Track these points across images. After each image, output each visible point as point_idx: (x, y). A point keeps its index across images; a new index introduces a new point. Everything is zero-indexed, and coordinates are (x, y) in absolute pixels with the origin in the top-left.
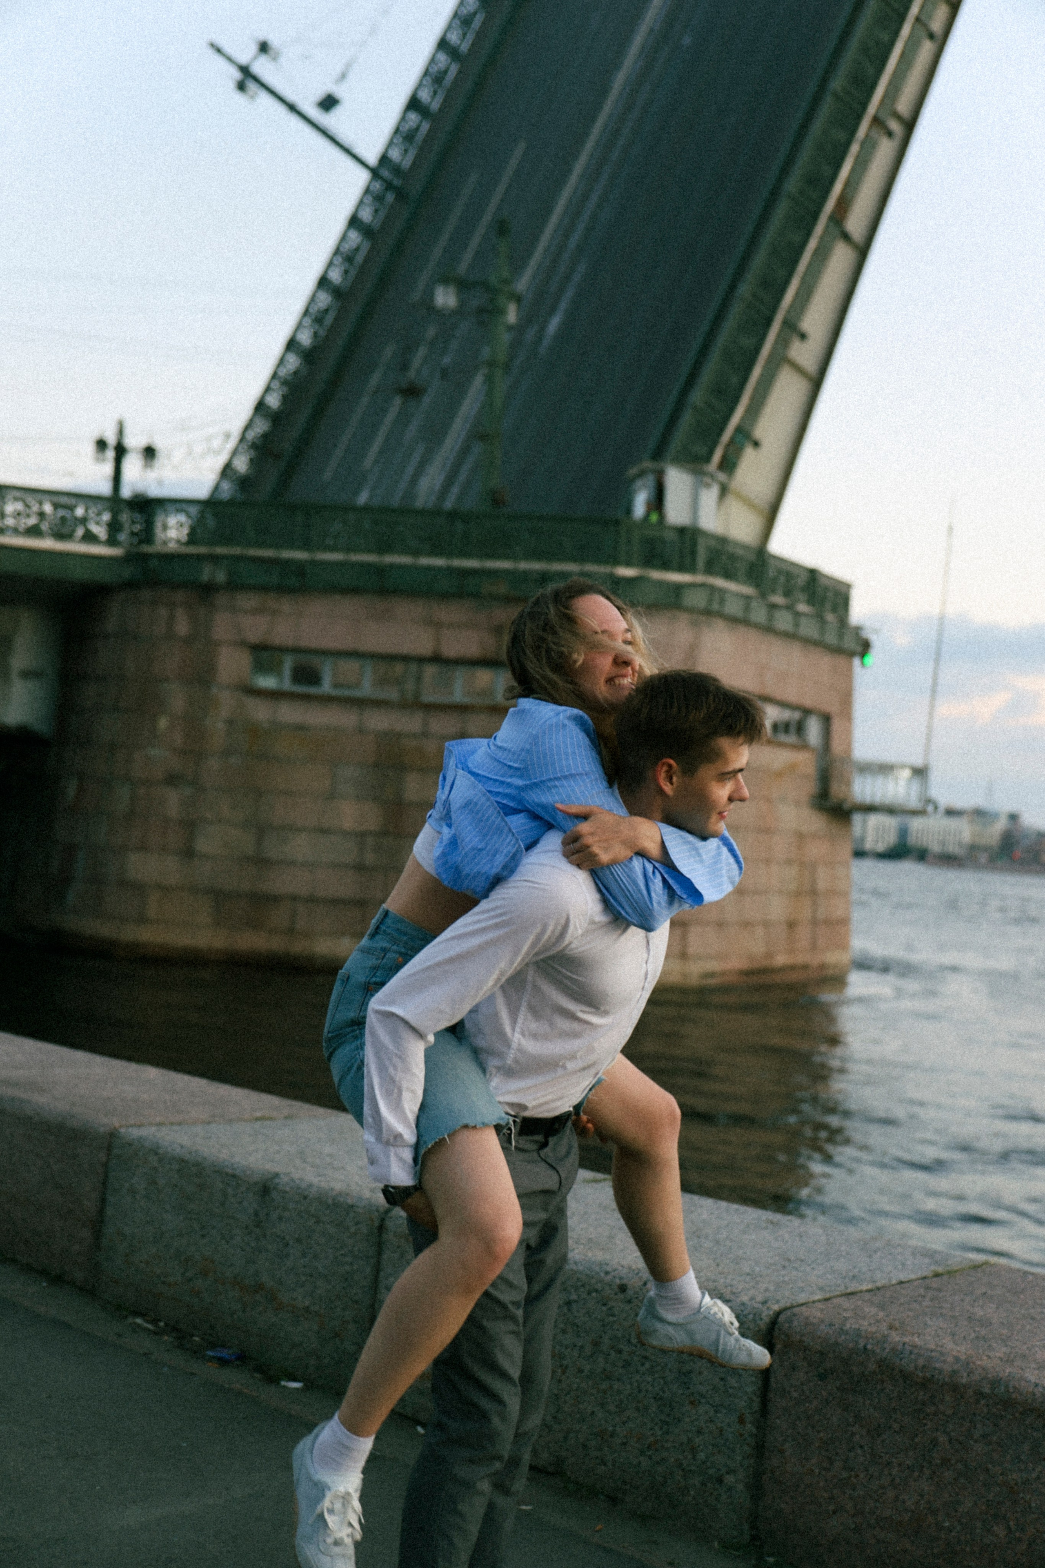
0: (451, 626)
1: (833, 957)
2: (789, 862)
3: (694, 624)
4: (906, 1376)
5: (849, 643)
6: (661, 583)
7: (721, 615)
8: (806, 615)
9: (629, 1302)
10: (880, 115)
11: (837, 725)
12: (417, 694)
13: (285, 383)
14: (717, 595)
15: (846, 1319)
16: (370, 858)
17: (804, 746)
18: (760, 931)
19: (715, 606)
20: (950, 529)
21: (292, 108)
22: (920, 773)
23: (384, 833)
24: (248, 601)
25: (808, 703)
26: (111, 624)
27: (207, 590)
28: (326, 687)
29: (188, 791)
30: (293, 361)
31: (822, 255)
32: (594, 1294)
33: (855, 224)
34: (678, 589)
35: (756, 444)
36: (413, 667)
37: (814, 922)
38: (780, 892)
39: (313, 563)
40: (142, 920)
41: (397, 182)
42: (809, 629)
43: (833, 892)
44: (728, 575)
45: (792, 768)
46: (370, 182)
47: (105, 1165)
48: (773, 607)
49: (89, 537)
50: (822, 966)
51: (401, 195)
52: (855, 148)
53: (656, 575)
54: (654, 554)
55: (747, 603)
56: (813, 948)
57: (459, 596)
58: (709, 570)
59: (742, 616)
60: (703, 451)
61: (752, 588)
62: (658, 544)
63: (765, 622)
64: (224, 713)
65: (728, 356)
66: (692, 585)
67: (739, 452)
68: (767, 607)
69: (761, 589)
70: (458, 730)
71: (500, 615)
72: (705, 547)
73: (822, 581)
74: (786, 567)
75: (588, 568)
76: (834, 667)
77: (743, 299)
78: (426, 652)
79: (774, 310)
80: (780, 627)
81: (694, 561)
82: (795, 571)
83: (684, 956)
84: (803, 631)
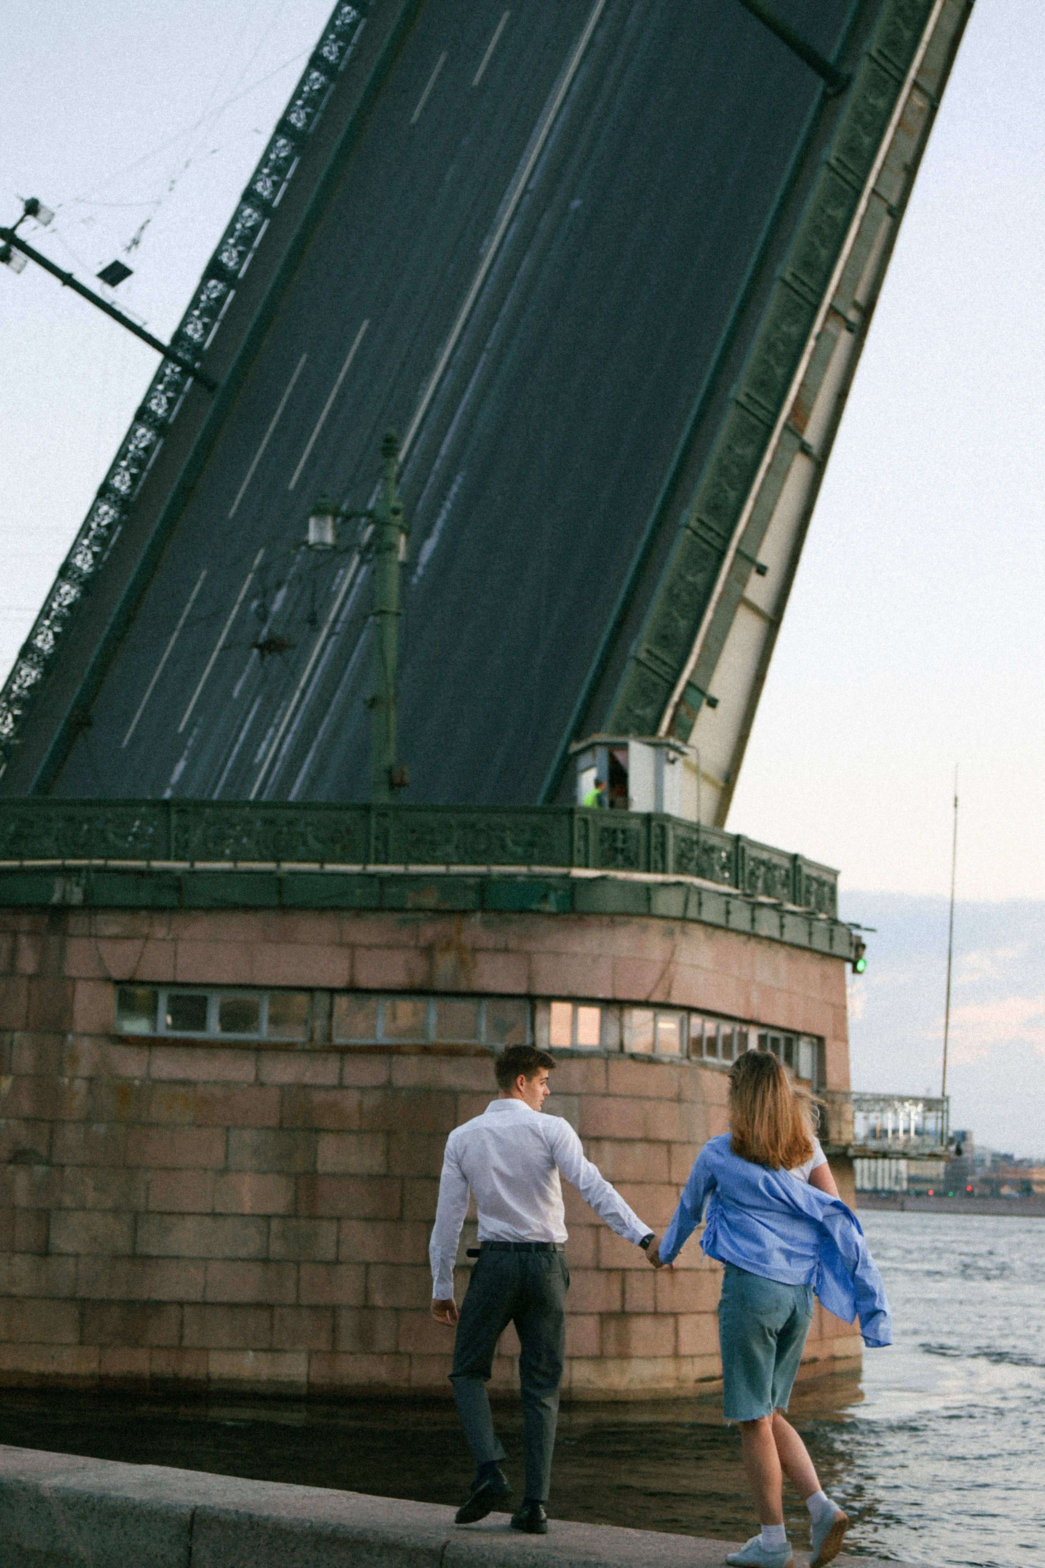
0: (369, 948)
3: (671, 933)
5: (841, 948)
6: (625, 886)
7: (699, 922)
8: (793, 913)
10: (837, 304)
11: (831, 1048)
12: (329, 1037)
14: (693, 899)
16: (277, 1249)
19: (692, 913)
20: (956, 799)
22: (932, 1105)
23: (293, 1214)
24: (109, 924)
25: (798, 1025)
27: (60, 913)
28: (212, 1030)
29: (40, 1170)
30: (69, 592)
31: (779, 473)
33: (812, 435)
34: (647, 892)
35: (713, 703)
36: (323, 1000)
39: (193, 873)
41: (197, 365)
42: (795, 932)
44: (701, 872)
46: (163, 366)
48: (757, 906)
50: (834, 1358)
52: (811, 343)
53: (621, 875)
54: (616, 850)
55: (728, 903)
56: (821, 1338)
57: (379, 909)
58: (681, 869)
59: (721, 921)
60: (649, 712)
61: (730, 885)
62: (620, 836)
63: (746, 927)
64: (85, 1068)
65: (672, 597)
66: (664, 885)
67: (694, 713)
68: (749, 907)
69: (740, 886)
70: (382, 1078)
71: (429, 931)
72: (675, 837)
73: (806, 870)
74: (765, 856)
75: (537, 869)
76: (824, 977)
77: (687, 527)
78: (339, 982)
79: (727, 541)
80: (764, 931)
81: (663, 857)
82: (776, 860)
83: (676, 1355)
84: (789, 937)
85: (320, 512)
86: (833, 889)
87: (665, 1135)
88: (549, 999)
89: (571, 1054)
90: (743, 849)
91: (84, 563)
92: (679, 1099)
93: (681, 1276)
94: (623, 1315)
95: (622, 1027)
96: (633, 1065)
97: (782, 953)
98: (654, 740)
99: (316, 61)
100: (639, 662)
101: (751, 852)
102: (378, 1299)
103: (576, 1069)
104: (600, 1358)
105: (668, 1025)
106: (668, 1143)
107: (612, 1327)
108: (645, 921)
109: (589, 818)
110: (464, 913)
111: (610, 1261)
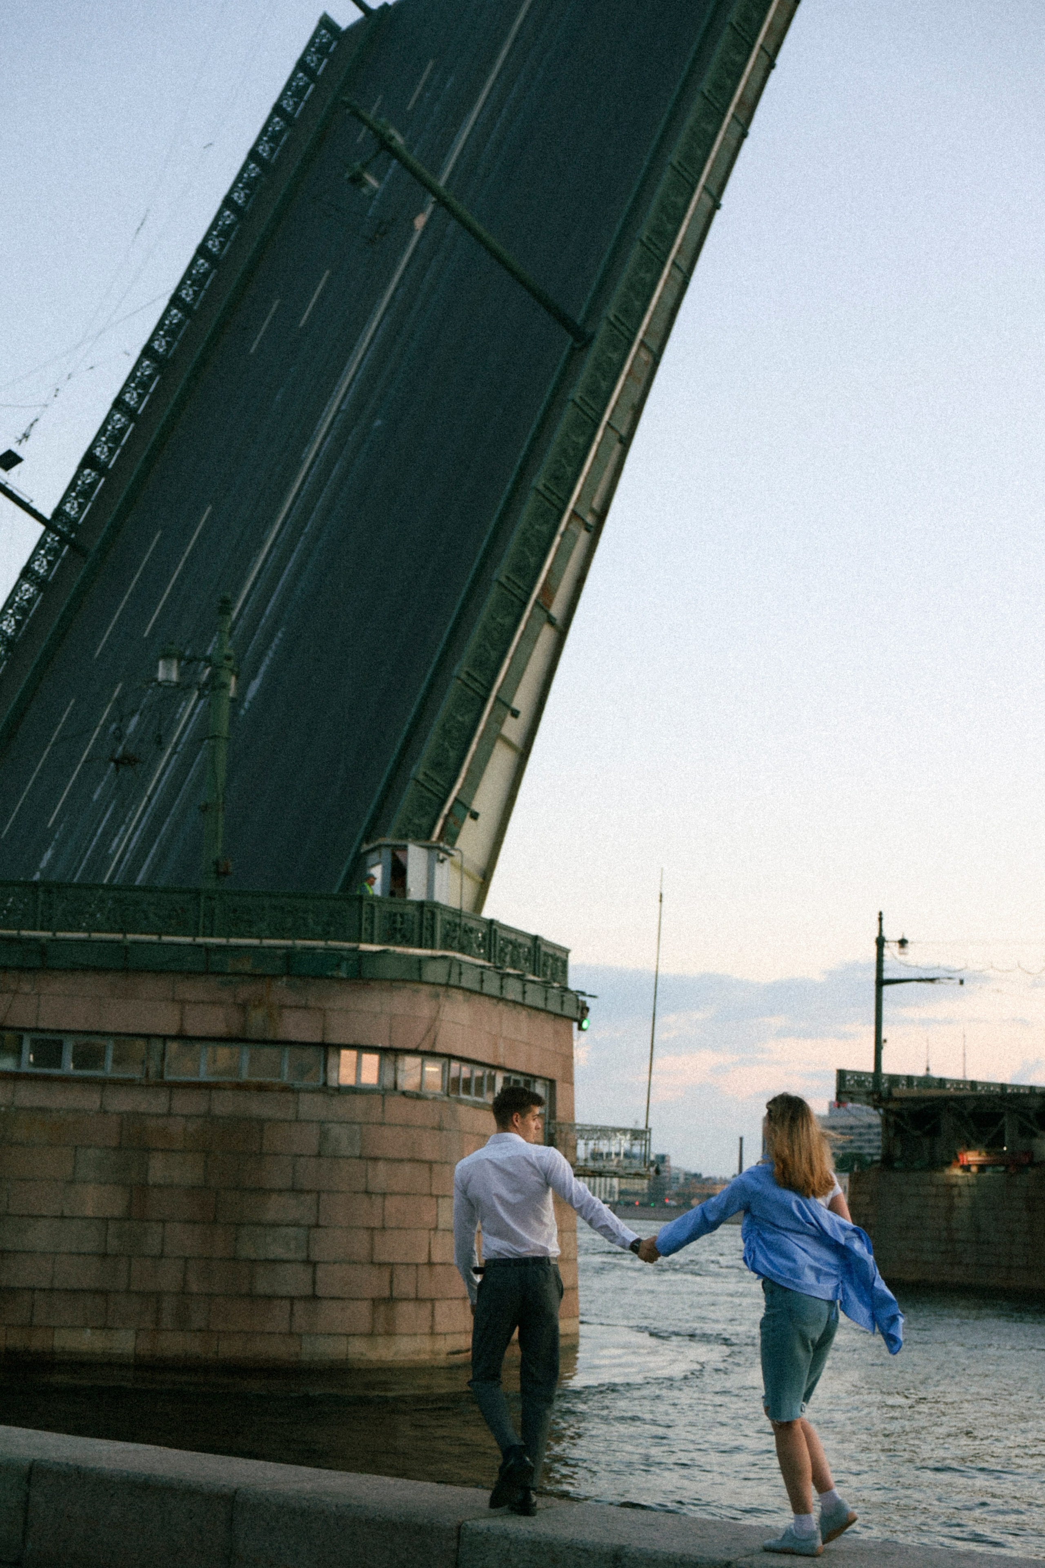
0: (197, 1003)
3: (437, 996)
5: (570, 1010)
6: (401, 958)
7: (458, 987)
8: (533, 982)
10: (578, 511)
11: (560, 1090)
12: (161, 1074)
14: (455, 971)
16: (114, 1244)
19: (453, 981)
20: (661, 896)
22: (638, 1135)
23: (127, 1217)
25: (534, 1070)
28: (66, 1067)
31: (530, 638)
33: (557, 610)
34: (418, 963)
35: (475, 816)
36: (158, 1045)
39: (55, 941)
41: (72, 536)
42: (534, 997)
44: (462, 950)
46: (44, 535)
48: (504, 976)
51: (76, 547)
52: (558, 539)
53: (399, 949)
54: (395, 929)
55: (482, 973)
57: (206, 973)
58: (446, 946)
59: (476, 987)
60: (425, 821)
61: (484, 959)
62: (399, 919)
63: (495, 992)
65: (446, 732)
66: (433, 958)
67: (459, 824)
68: (498, 977)
69: (493, 960)
70: (203, 1108)
71: (245, 992)
72: (442, 920)
73: (544, 948)
74: (512, 937)
75: (333, 944)
76: (556, 1032)
77: (459, 678)
78: (171, 1030)
79: (489, 690)
80: (510, 996)
81: (433, 935)
82: (521, 940)
83: (433, 1333)
84: (529, 1001)
85: (167, 656)
86: (565, 963)
87: (428, 1156)
88: (339, 1047)
89: (355, 1090)
90: (495, 931)
92: (440, 1128)
94: (390, 1300)
95: (396, 1070)
96: (403, 1100)
97: (524, 1014)
98: (428, 844)
99: (175, 300)
100: (417, 782)
101: (501, 933)
102: (194, 1288)
103: (359, 1103)
104: (371, 1335)
105: (433, 1069)
106: (430, 1163)
107: (381, 1310)
108: (416, 986)
109: (375, 904)
110: (274, 977)
111: (382, 1257)
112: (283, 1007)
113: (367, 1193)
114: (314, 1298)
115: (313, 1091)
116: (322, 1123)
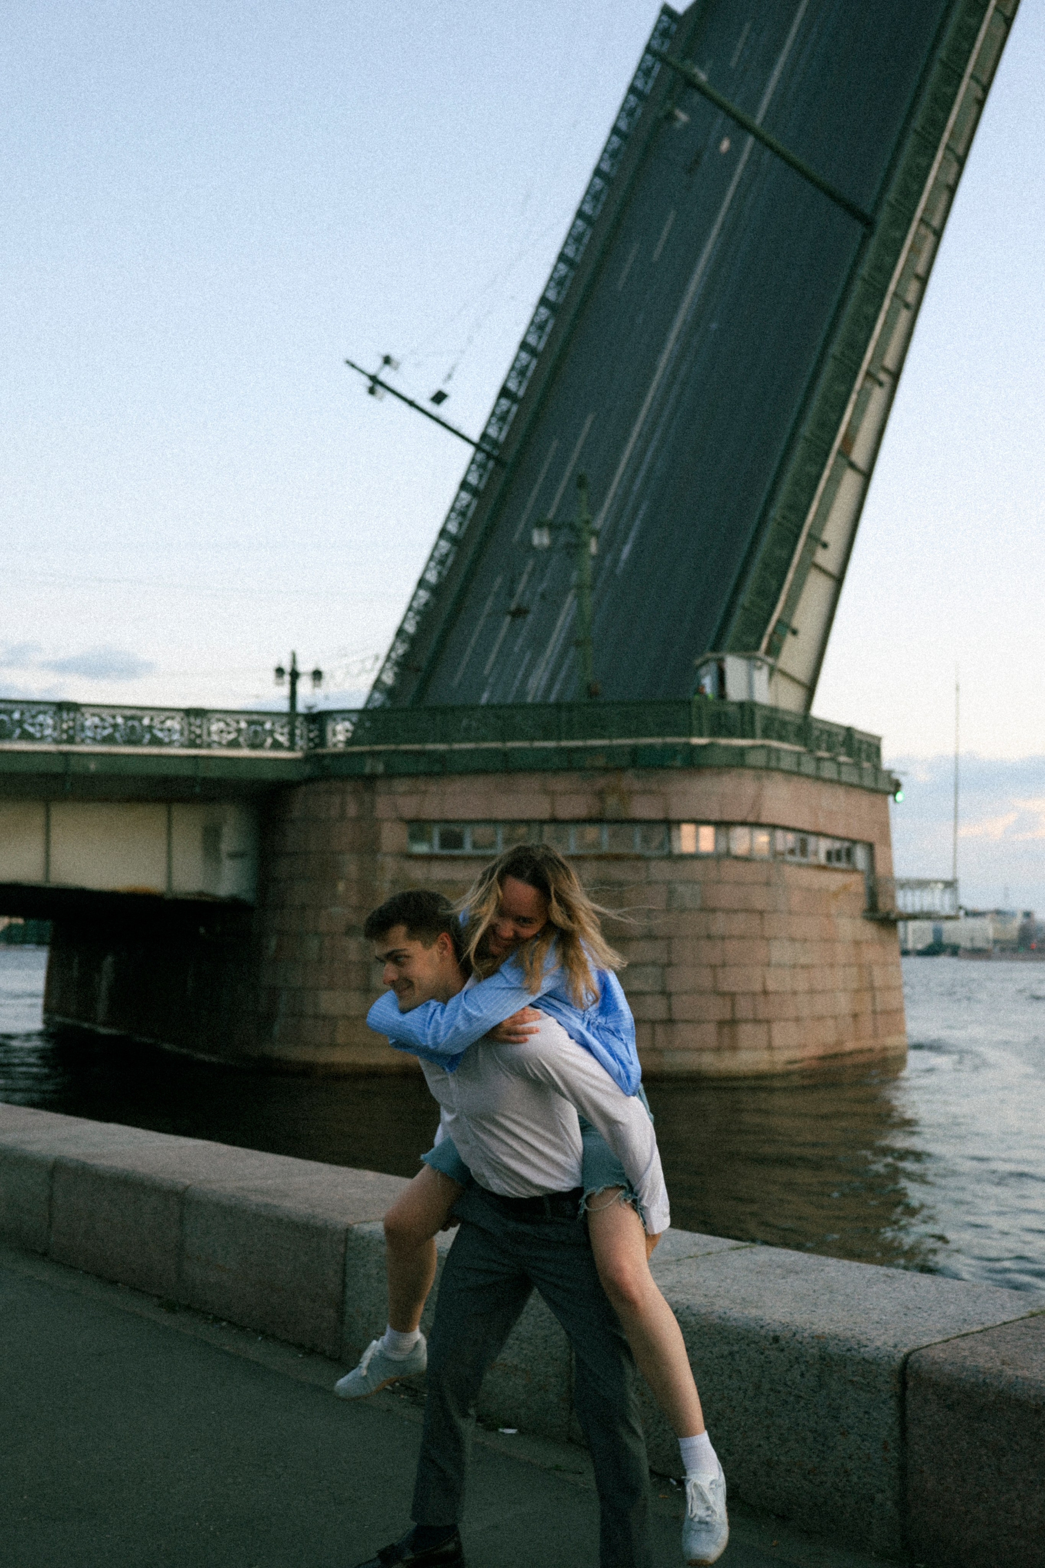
0: (563, 794)
1: (891, 1041)
2: (850, 965)
3: (759, 778)
4: (1020, 1404)
5: (883, 785)
6: (727, 748)
7: (779, 770)
8: (846, 764)
9: (782, 1350)
10: (873, 371)
11: (879, 850)
13: (418, 612)
14: (773, 756)
15: (965, 1357)
17: (855, 870)
18: (830, 1023)
19: (773, 764)
20: (958, 686)
21: (411, 404)
22: (950, 885)
24: (401, 785)
25: (854, 835)
26: (296, 814)
27: (371, 779)
28: (468, 849)
30: (424, 595)
31: (835, 481)
32: (753, 1345)
33: (859, 455)
34: (742, 752)
35: (795, 632)
36: (536, 828)
37: (874, 1012)
38: (845, 990)
39: (452, 751)
40: (333, 1045)
41: (496, 453)
42: (850, 776)
43: (888, 988)
44: (781, 738)
45: (845, 888)
46: (475, 454)
47: (344, 1256)
48: (819, 760)
49: (276, 745)
50: (885, 1049)
51: (499, 461)
52: (854, 397)
53: (723, 741)
54: (721, 725)
55: (799, 758)
56: (875, 1035)
57: (568, 769)
58: (766, 735)
59: (795, 769)
60: (752, 640)
61: (800, 746)
62: (723, 717)
63: (813, 772)
64: (389, 877)
65: (767, 566)
66: (753, 747)
67: (781, 640)
68: (815, 760)
69: (808, 747)
71: (601, 782)
72: (761, 716)
73: (857, 736)
74: (827, 728)
75: (669, 740)
76: (873, 806)
77: (775, 520)
78: (546, 815)
79: (800, 527)
80: (826, 776)
81: (754, 729)
82: (835, 730)
83: (770, 1047)
84: (845, 778)
85: (540, 525)
86: (879, 748)
87: (759, 906)
88: (679, 822)
89: (695, 857)
90: (811, 723)
91: (432, 577)
92: (768, 884)
93: (771, 997)
94: (733, 1022)
95: (729, 839)
96: (736, 863)
97: (840, 792)
98: (751, 657)
99: (562, 257)
100: (744, 608)
101: (817, 725)
103: (698, 865)
104: (718, 1050)
105: (762, 838)
106: (761, 913)
107: (726, 1030)
108: (740, 771)
110: (621, 769)
111: (725, 987)
112: (631, 792)
113: (709, 937)
114: (670, 1021)
115: (662, 858)
116: (670, 882)
